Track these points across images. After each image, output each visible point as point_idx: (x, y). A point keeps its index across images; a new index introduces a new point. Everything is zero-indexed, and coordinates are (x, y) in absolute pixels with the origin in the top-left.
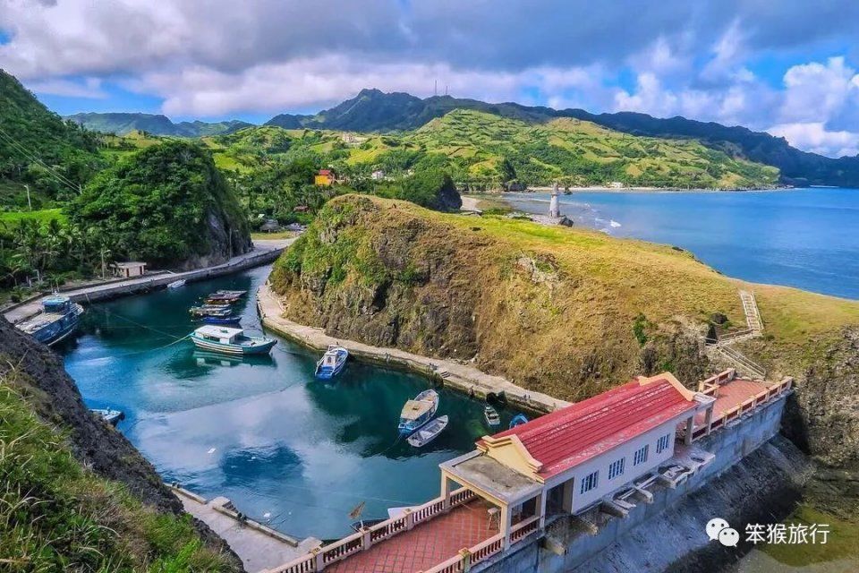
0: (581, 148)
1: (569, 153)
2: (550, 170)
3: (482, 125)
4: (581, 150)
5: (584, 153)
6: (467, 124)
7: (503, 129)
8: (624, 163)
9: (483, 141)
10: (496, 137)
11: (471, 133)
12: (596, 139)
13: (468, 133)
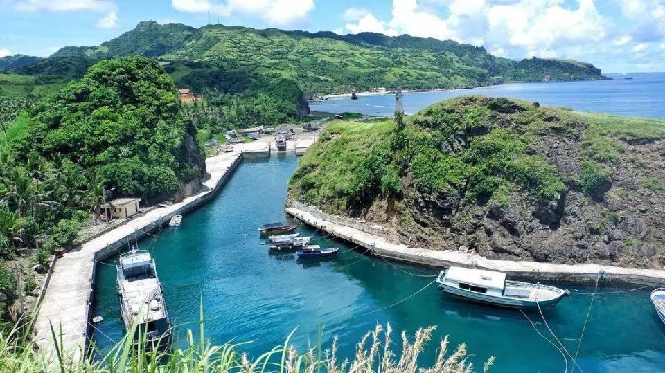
0: (345, 62)
1: (337, 67)
2: (326, 81)
3: (258, 47)
4: (345, 64)
5: (348, 65)
6: (245, 47)
7: (276, 50)
8: (381, 72)
9: (263, 60)
10: (273, 56)
11: (251, 54)
12: (353, 54)
13: (248, 55)
